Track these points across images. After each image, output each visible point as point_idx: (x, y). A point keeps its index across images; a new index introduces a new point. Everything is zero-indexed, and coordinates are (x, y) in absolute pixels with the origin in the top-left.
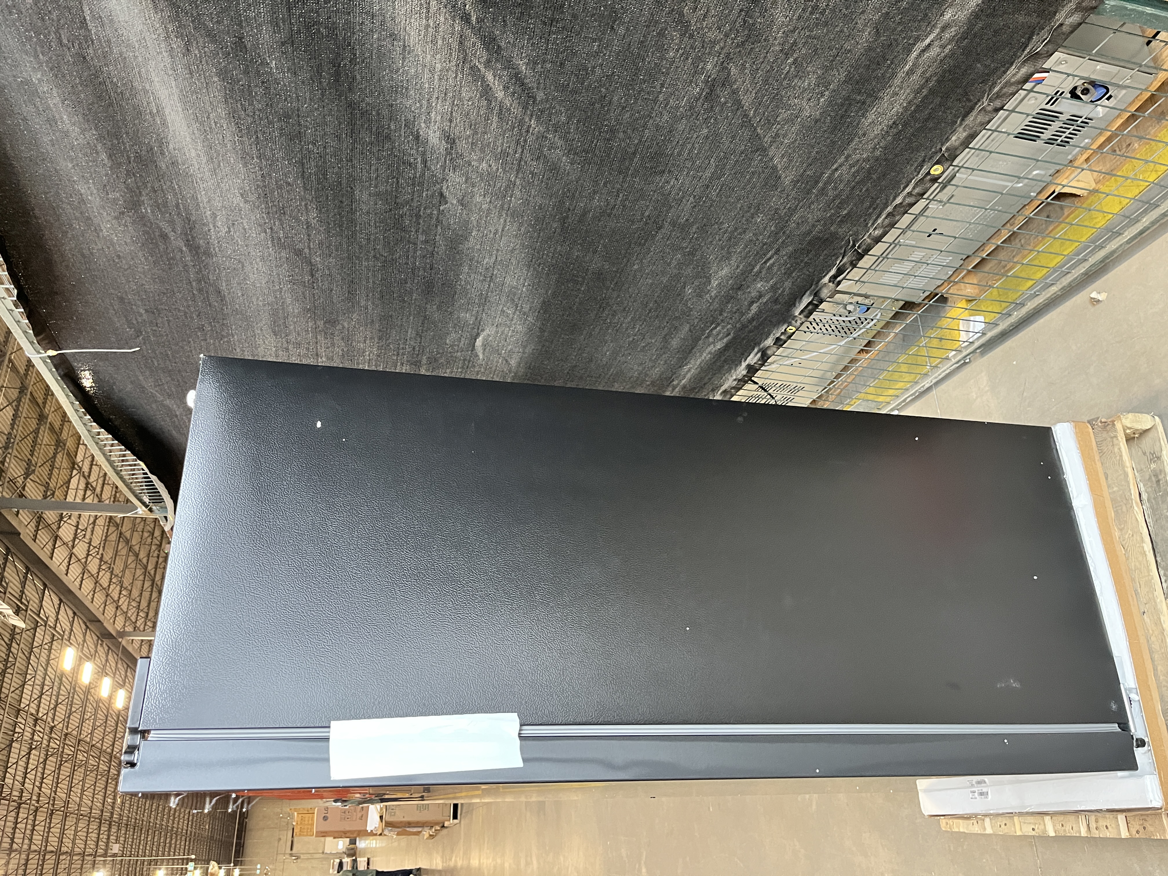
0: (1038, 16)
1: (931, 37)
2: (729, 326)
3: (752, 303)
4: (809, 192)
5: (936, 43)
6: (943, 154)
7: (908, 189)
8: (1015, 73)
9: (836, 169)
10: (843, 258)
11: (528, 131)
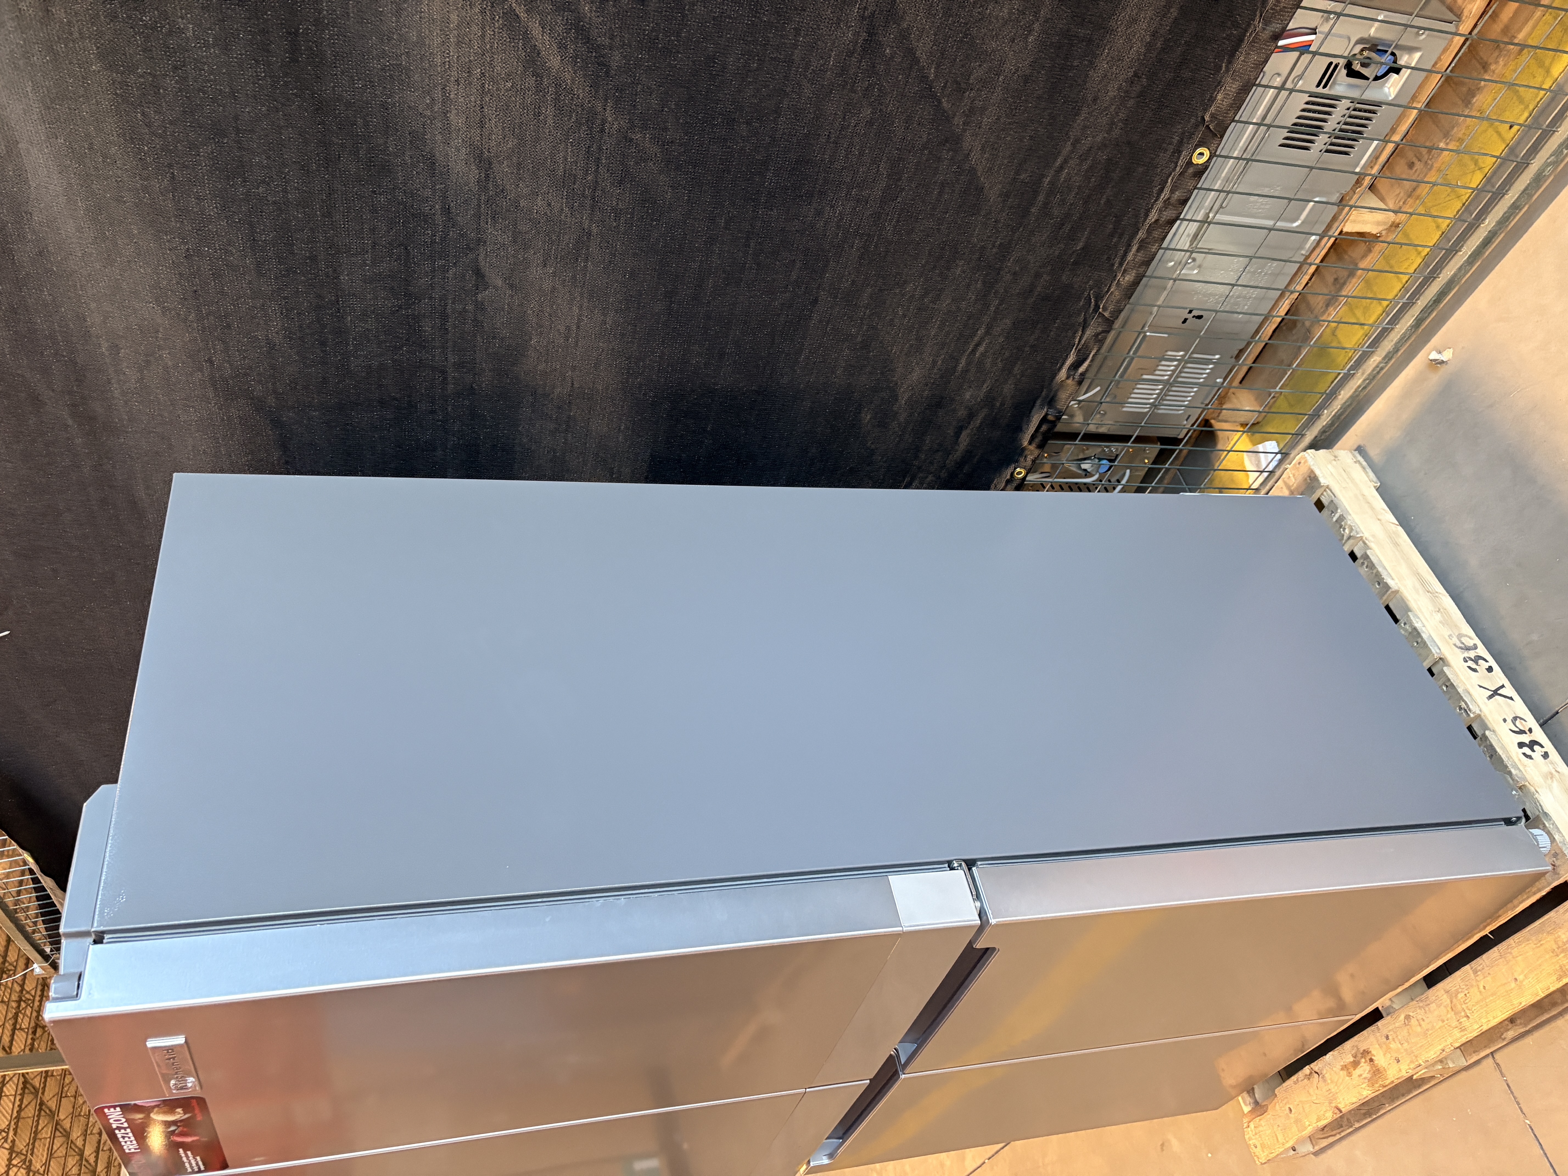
2: (929, 478)
3: (960, 429)
4: (1027, 212)
6: (1208, 126)
7: (1164, 196)
10: (1083, 331)
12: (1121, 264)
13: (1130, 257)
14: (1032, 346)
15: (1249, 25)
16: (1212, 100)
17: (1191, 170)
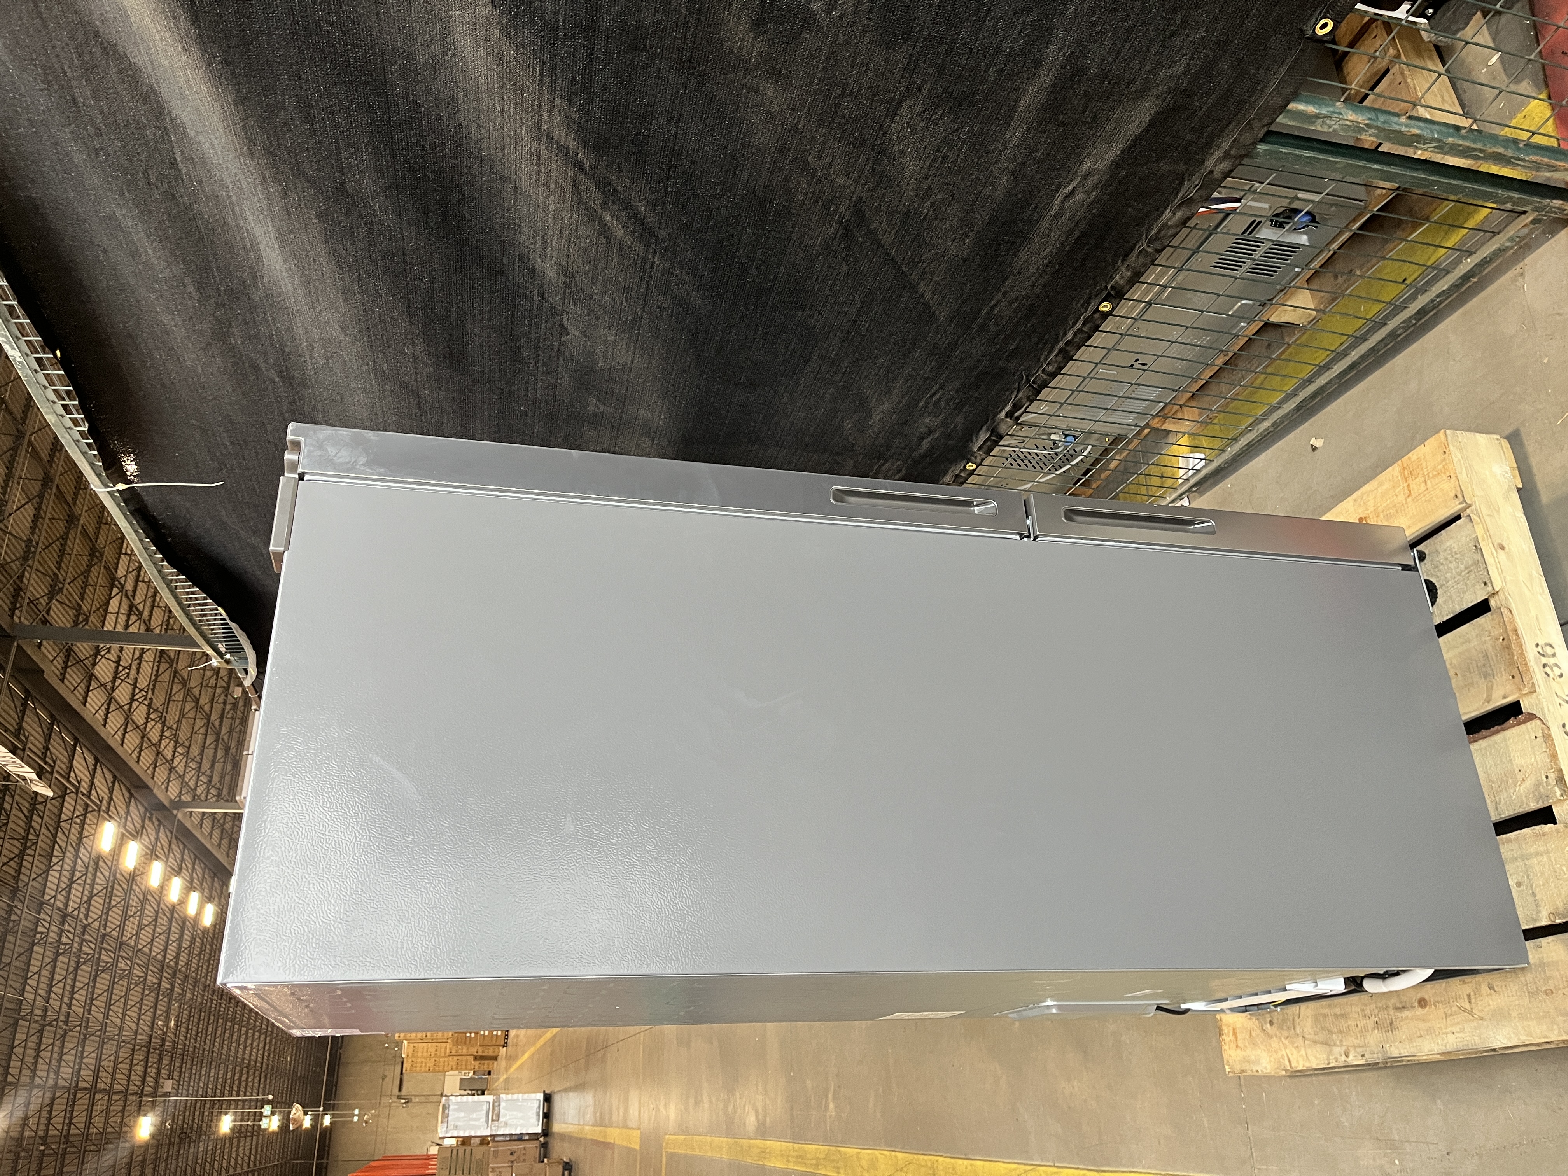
0: (1185, 164)
1: (1075, 183)
2: (899, 463)
3: (922, 439)
4: (969, 327)
5: (1080, 189)
6: (1109, 293)
7: (1079, 325)
8: (1170, 216)
9: (995, 306)
10: (1018, 393)
11: (652, 268)
12: (1046, 359)
13: (1052, 356)
14: (977, 398)
15: (1138, 242)
16: (1112, 278)
17: (1097, 315)
